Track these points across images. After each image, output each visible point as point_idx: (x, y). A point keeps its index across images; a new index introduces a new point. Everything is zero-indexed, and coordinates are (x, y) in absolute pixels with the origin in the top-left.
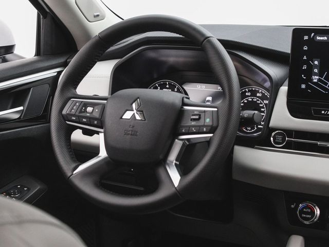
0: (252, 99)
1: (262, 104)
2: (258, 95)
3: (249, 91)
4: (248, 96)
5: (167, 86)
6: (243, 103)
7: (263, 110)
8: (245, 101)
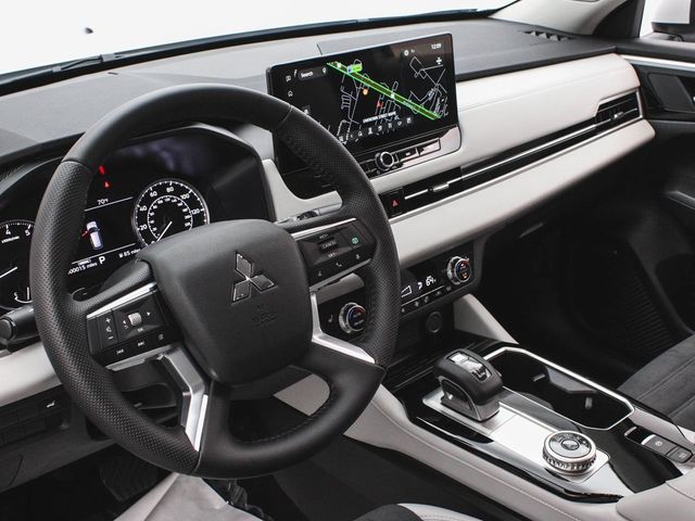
0: (163, 200)
1: (179, 202)
2: (169, 190)
3: (154, 189)
4: (155, 198)
5: (8, 233)
6: (153, 210)
7: (185, 210)
8: (155, 207)
